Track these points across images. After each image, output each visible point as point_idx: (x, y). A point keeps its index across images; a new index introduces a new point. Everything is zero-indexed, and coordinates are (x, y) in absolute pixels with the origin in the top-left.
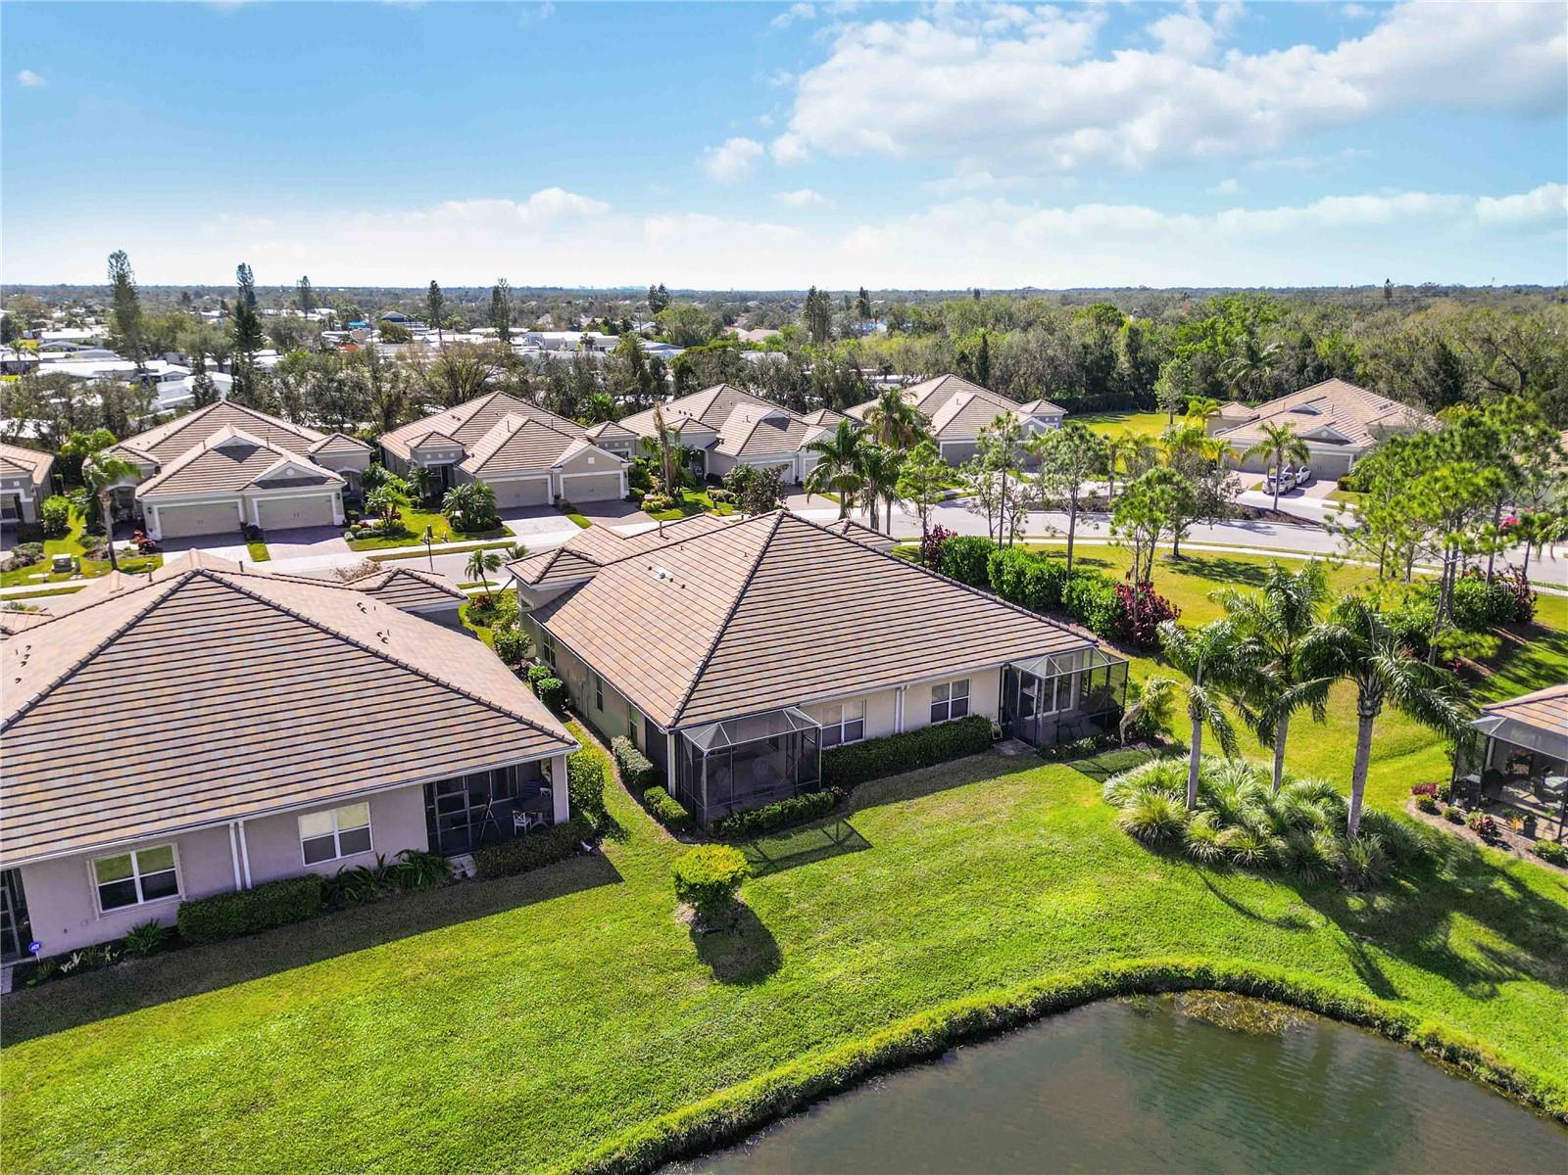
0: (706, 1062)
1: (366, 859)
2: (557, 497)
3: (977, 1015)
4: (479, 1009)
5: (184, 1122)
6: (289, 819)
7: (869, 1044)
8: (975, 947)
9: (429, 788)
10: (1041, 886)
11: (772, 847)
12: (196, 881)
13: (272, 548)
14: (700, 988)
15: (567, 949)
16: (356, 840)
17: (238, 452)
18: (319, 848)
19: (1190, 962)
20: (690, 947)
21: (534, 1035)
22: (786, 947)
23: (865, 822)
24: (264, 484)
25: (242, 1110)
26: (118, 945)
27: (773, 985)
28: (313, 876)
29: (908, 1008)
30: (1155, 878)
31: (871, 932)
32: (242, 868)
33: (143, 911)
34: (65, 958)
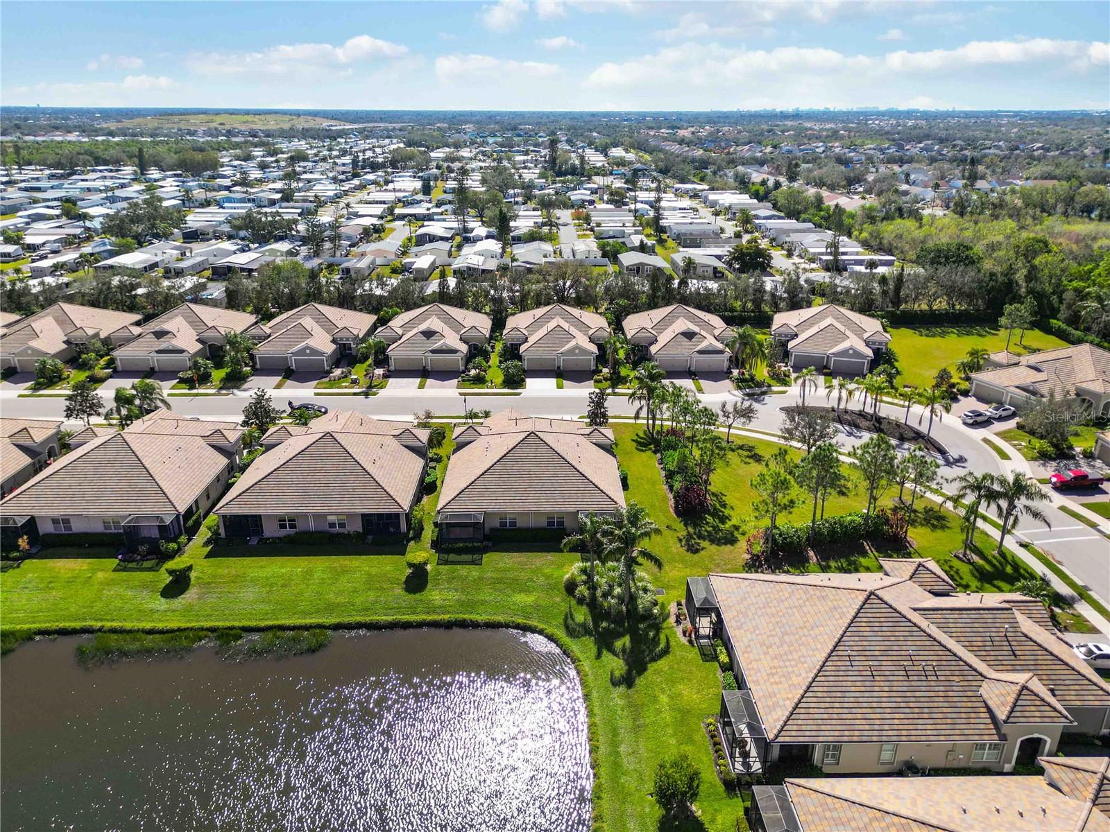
0: (386, 609)
1: (342, 530)
2: (559, 367)
3: (465, 620)
4: (344, 579)
5: (272, 585)
6: (325, 515)
7: (430, 618)
8: (483, 603)
9: (364, 516)
10: (520, 592)
11: (452, 557)
12: (301, 526)
13: (429, 381)
14: (399, 591)
15: (374, 571)
16: (342, 525)
17: (429, 334)
18: (332, 525)
19: (541, 626)
20: (404, 579)
21: (351, 590)
22: (429, 586)
23: (486, 557)
24: (433, 352)
25: (283, 586)
26: (279, 538)
27: (418, 596)
28: (328, 532)
29: (449, 613)
30: (558, 599)
31: (456, 590)
32: (312, 526)
33: (288, 531)
34: (268, 539)
